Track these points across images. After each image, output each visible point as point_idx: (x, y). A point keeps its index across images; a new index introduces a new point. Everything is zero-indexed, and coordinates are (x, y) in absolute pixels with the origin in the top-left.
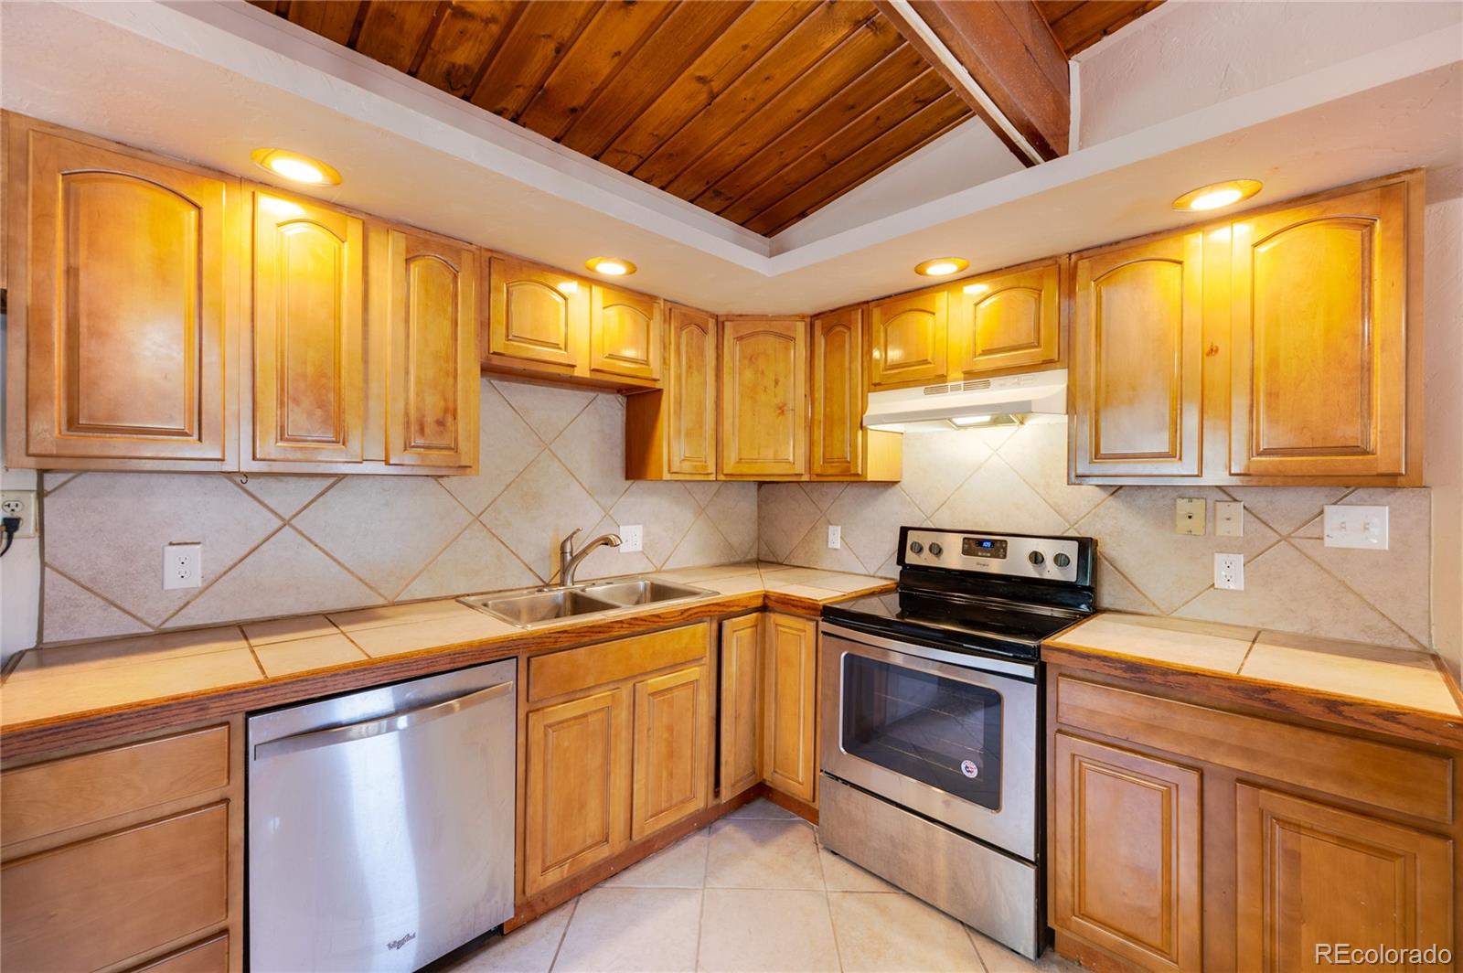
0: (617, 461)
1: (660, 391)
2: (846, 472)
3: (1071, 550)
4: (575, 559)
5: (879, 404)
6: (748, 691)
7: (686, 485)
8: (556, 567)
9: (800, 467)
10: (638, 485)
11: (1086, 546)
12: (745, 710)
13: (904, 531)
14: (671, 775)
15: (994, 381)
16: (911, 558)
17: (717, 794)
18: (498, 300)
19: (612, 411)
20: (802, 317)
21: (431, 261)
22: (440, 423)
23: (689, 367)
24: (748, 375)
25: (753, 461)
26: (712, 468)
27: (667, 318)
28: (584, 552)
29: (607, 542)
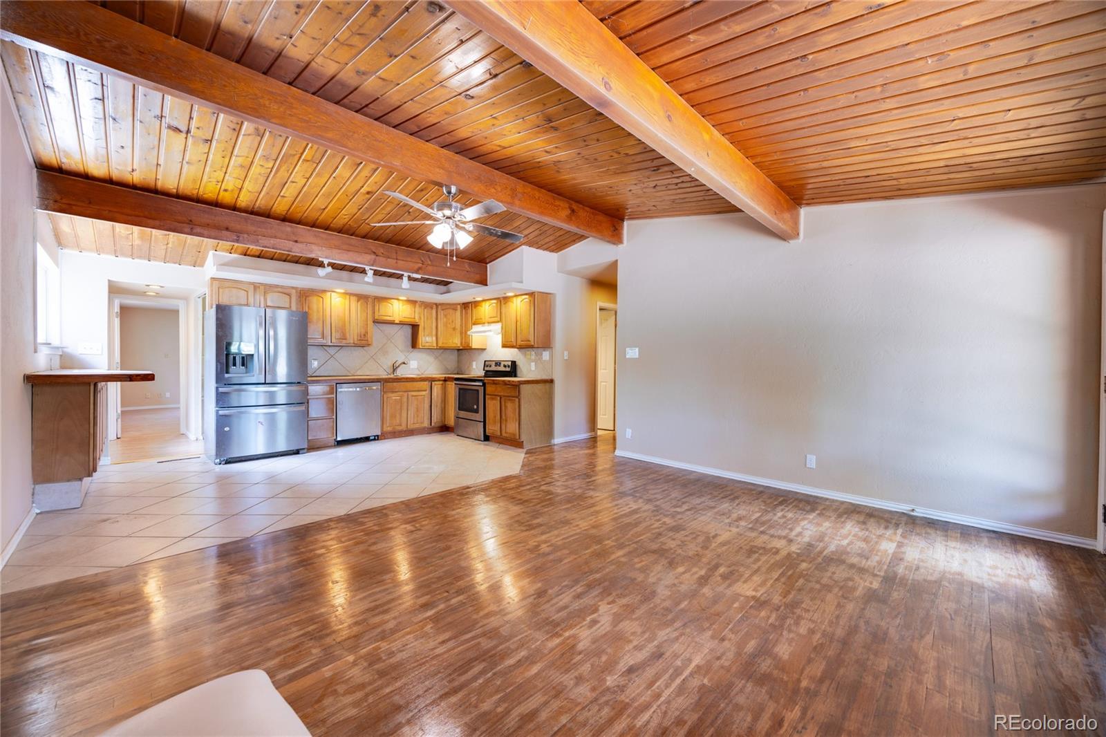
0: (410, 343)
1: (419, 325)
2: (468, 346)
3: (510, 363)
4: (396, 368)
5: (476, 328)
6: (440, 401)
7: (429, 350)
8: (392, 371)
9: (459, 345)
10: (415, 350)
11: (514, 363)
12: (439, 405)
13: (485, 361)
14: (417, 416)
15: (493, 325)
16: (486, 369)
17: (431, 425)
18: (377, 308)
19: (409, 330)
20: (459, 304)
21: (362, 301)
22: (365, 335)
23: (427, 318)
24: (445, 320)
25: (446, 343)
26: (435, 345)
27: (420, 306)
28: (399, 366)
29: (404, 363)
